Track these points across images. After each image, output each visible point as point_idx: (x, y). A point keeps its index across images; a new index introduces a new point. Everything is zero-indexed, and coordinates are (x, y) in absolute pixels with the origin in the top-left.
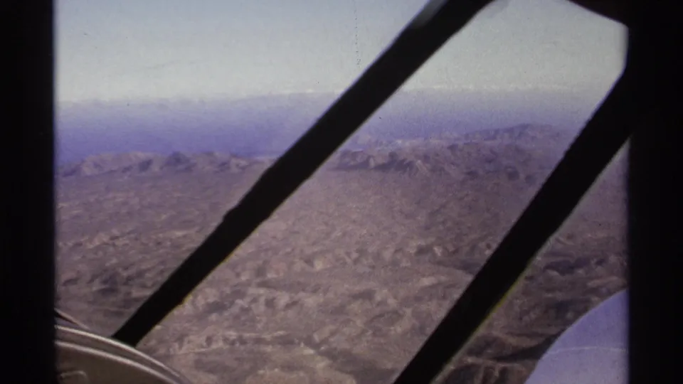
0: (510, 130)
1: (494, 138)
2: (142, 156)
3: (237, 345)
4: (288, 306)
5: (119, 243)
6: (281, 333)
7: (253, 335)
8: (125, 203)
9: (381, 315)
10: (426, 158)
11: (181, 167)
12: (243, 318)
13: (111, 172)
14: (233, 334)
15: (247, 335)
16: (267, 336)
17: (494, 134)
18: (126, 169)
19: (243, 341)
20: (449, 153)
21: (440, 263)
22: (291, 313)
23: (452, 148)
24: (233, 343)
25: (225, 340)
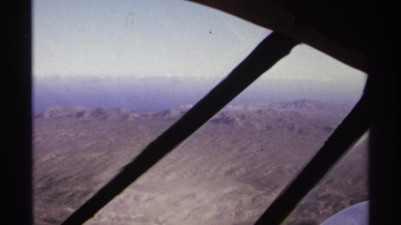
0: (296, 103)
1: (285, 107)
2: (80, 108)
3: (116, 220)
4: (148, 200)
5: (61, 158)
6: (141, 215)
7: (125, 215)
8: (66, 136)
9: (198, 208)
10: (243, 117)
11: (101, 116)
12: (120, 206)
13: (60, 117)
14: (114, 215)
15: (121, 215)
16: (133, 217)
17: (286, 105)
18: (70, 116)
19: (119, 219)
20: (256, 115)
21: (237, 180)
22: (148, 204)
23: (259, 112)
24: (113, 219)
25: (109, 217)
